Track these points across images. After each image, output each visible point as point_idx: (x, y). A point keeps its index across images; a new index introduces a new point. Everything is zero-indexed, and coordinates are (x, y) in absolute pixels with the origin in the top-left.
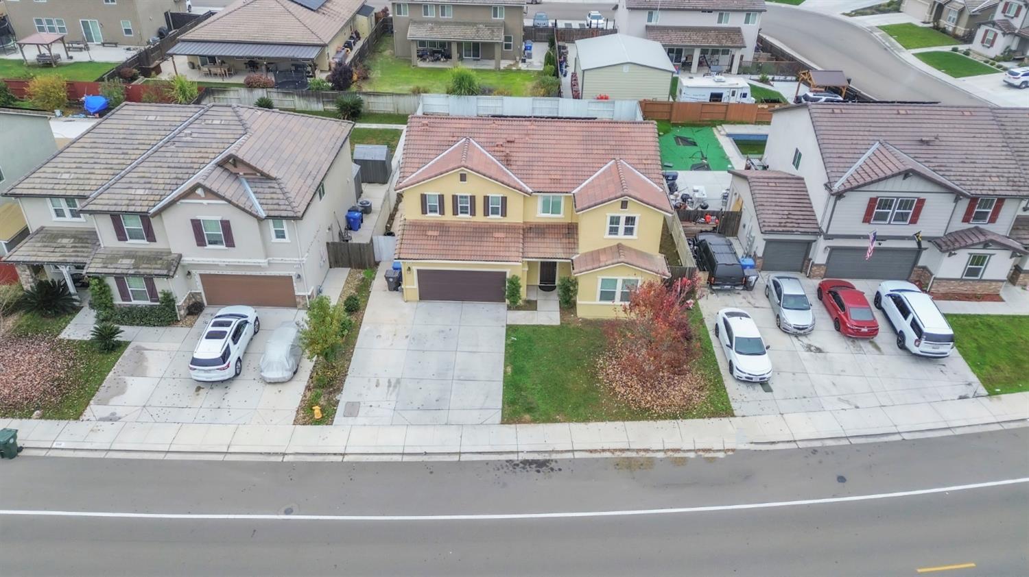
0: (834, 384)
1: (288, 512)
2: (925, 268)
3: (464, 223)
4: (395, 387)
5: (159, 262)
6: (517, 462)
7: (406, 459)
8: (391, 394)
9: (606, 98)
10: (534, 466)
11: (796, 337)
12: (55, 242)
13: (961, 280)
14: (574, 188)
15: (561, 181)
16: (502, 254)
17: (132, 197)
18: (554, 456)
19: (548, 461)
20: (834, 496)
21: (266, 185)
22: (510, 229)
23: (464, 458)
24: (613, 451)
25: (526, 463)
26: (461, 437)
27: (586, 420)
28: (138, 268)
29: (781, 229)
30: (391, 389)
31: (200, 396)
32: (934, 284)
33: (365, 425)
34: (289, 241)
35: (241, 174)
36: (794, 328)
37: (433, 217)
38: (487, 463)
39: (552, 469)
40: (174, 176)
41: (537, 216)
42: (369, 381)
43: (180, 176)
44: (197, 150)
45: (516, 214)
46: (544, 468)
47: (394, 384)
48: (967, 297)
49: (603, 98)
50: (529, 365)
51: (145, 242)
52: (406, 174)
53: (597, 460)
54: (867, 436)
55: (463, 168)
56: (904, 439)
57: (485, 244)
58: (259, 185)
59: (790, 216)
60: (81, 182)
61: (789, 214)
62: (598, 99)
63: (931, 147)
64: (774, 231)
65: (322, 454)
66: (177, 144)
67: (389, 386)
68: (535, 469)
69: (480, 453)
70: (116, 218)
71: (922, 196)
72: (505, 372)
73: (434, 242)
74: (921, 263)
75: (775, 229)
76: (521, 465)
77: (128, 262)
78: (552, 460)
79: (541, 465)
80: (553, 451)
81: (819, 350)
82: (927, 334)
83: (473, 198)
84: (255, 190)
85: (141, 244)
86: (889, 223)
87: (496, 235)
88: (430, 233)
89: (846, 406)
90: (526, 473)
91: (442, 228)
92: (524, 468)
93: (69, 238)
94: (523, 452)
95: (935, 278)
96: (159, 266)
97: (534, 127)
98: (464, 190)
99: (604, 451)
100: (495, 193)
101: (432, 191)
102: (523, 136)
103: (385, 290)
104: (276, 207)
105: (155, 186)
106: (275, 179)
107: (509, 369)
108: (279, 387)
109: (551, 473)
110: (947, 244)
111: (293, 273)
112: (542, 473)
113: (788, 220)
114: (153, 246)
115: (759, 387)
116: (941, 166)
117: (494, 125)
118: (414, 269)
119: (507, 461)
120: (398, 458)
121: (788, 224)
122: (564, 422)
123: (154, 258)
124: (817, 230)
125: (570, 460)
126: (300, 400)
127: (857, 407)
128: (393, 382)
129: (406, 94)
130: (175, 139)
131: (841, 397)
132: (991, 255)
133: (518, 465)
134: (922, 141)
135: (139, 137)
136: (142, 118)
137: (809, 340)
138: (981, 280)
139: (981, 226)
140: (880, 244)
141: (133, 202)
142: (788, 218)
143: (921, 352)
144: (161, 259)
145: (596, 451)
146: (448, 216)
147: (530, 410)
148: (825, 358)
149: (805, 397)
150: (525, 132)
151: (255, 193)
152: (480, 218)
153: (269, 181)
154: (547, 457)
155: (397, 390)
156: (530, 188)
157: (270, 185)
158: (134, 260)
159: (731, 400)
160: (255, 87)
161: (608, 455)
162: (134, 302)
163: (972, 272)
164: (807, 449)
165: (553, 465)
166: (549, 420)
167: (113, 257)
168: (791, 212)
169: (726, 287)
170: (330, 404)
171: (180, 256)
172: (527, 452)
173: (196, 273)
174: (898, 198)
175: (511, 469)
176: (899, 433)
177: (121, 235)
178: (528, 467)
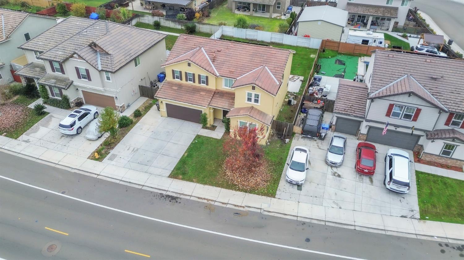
0: (336, 194)
1: (63, 193)
2: (422, 146)
3: (190, 85)
5: (64, 83)
7: (121, 183)
8: (131, 154)
9: (309, 37)
10: (170, 198)
11: (332, 167)
12: (34, 69)
13: (439, 156)
14: (238, 77)
15: (234, 73)
16: (200, 102)
17: (56, 55)
18: (182, 196)
19: (177, 198)
20: (298, 247)
21: (106, 57)
22: (209, 91)
23: (144, 188)
24: (208, 200)
25: (168, 196)
26: (148, 179)
27: (205, 184)
28: (56, 84)
29: (344, 112)
30: (133, 152)
31: (61, 139)
32: (423, 156)
33: (113, 165)
34: (111, 82)
35: (98, 50)
36: (330, 162)
37: (177, 81)
38: (152, 192)
39: (177, 202)
40: (74, 48)
41: (223, 87)
42: (126, 147)
43: (76, 48)
44: (86, 38)
45: (212, 86)
46: (174, 200)
47: (135, 150)
48: (441, 166)
49: (307, 36)
50: (195, 154)
51: (61, 73)
52: (168, 60)
53: (199, 202)
54: (336, 223)
55: (188, 60)
56: (355, 229)
57: (195, 96)
58: (103, 56)
59: (352, 107)
60: (45, 46)
61: (352, 106)
62: (305, 36)
63: (436, 82)
64: (340, 113)
65: (90, 173)
66: (80, 35)
67: (133, 151)
68: (169, 200)
69: (152, 187)
70: (51, 62)
71: (420, 107)
72: (184, 155)
73: (174, 92)
74: (419, 143)
75: (341, 112)
76: (165, 197)
77: (54, 81)
78: (179, 198)
79: (173, 198)
80: (183, 194)
81: (339, 176)
82: (394, 180)
83: (194, 75)
84: (101, 58)
85: (58, 74)
86: (401, 119)
87: (202, 93)
88: (174, 88)
89: (335, 206)
90: (165, 200)
91: (180, 86)
92: (165, 198)
93: (40, 68)
94: (169, 191)
95: (424, 152)
96: (63, 84)
97: (232, 46)
98: (191, 70)
99: (205, 199)
100: (204, 74)
101: (177, 69)
102: (226, 49)
103: (156, 110)
104: (106, 66)
105: (66, 51)
106: (110, 55)
107: (186, 154)
108: (91, 142)
109: (175, 203)
110: (432, 135)
111: (114, 96)
112: (171, 202)
113: (350, 109)
114: (64, 76)
115: (296, 187)
116: (438, 93)
117: (215, 43)
118: (164, 102)
119: (160, 194)
120: (118, 182)
121: (349, 111)
122: (195, 182)
123: (63, 81)
124: (363, 116)
125: (187, 200)
126: (96, 149)
127: (340, 208)
128: (135, 149)
129: (215, 25)
130: (80, 33)
131: (335, 201)
132: (457, 146)
133: (163, 196)
134: (432, 78)
135: (70, 31)
136: (75, 23)
137: (337, 170)
138: (451, 158)
139: (456, 129)
140: (396, 129)
141: (56, 57)
142: (350, 108)
143: (390, 188)
144: (65, 81)
145: (201, 198)
146: (184, 82)
147: (184, 174)
148: (340, 180)
149: (316, 197)
150: (227, 47)
151: (101, 59)
152: (197, 84)
153: (108, 55)
154: (178, 196)
155: (134, 153)
156: (219, 73)
157: (108, 57)
158: (56, 80)
159: (278, 190)
160: (155, 16)
161: (205, 201)
162: (56, 97)
163: (445, 153)
164: (300, 222)
165: (178, 200)
166: (190, 180)
167: (50, 78)
168: (353, 105)
169: (308, 136)
170: (105, 153)
171: (73, 82)
172: (172, 192)
173: (80, 89)
174: (405, 106)
175: (160, 197)
176: (355, 226)
177: (53, 70)
178: (167, 198)
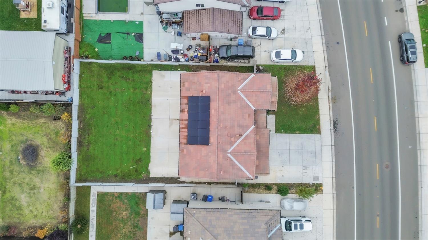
0: (300, 31)
1: (353, 188)
4: (306, 167)
6: (334, 130)
7: (334, 160)
8: (310, 168)
10: (336, 125)
18: (332, 119)
19: (334, 121)
20: (344, 47)
23: (333, 144)
24: (329, 103)
25: (334, 127)
26: (326, 146)
27: (318, 110)
33: (322, 174)
38: (335, 138)
39: (337, 120)
42: (304, 176)
46: (336, 122)
53: (333, 108)
54: (321, 30)
56: (322, 20)
59: (234, 21)
65: (333, 184)
67: (306, 169)
69: (331, 140)
72: (299, 133)
76: (336, 129)
78: (333, 120)
80: (330, 120)
81: (284, 30)
89: (309, 31)
90: (338, 128)
94: (330, 128)
99: (329, 106)
107: (297, 132)
112: (338, 123)
113: (236, 22)
119: (334, 132)
120: (334, 163)
122: (319, 116)
125: (333, 115)
127: (310, 28)
128: (304, 168)
131: (306, 31)
145: (329, 108)
147: (315, 126)
148: (287, 30)
149: (306, 42)
154: (332, 122)
155: (308, 167)
156: (253, 126)
159: (308, 65)
161: (331, 105)
164: (327, 49)
165: (335, 120)
166: (318, 120)
170: (314, 186)
175: (337, 131)
176: (319, 20)
178: (336, 127)
